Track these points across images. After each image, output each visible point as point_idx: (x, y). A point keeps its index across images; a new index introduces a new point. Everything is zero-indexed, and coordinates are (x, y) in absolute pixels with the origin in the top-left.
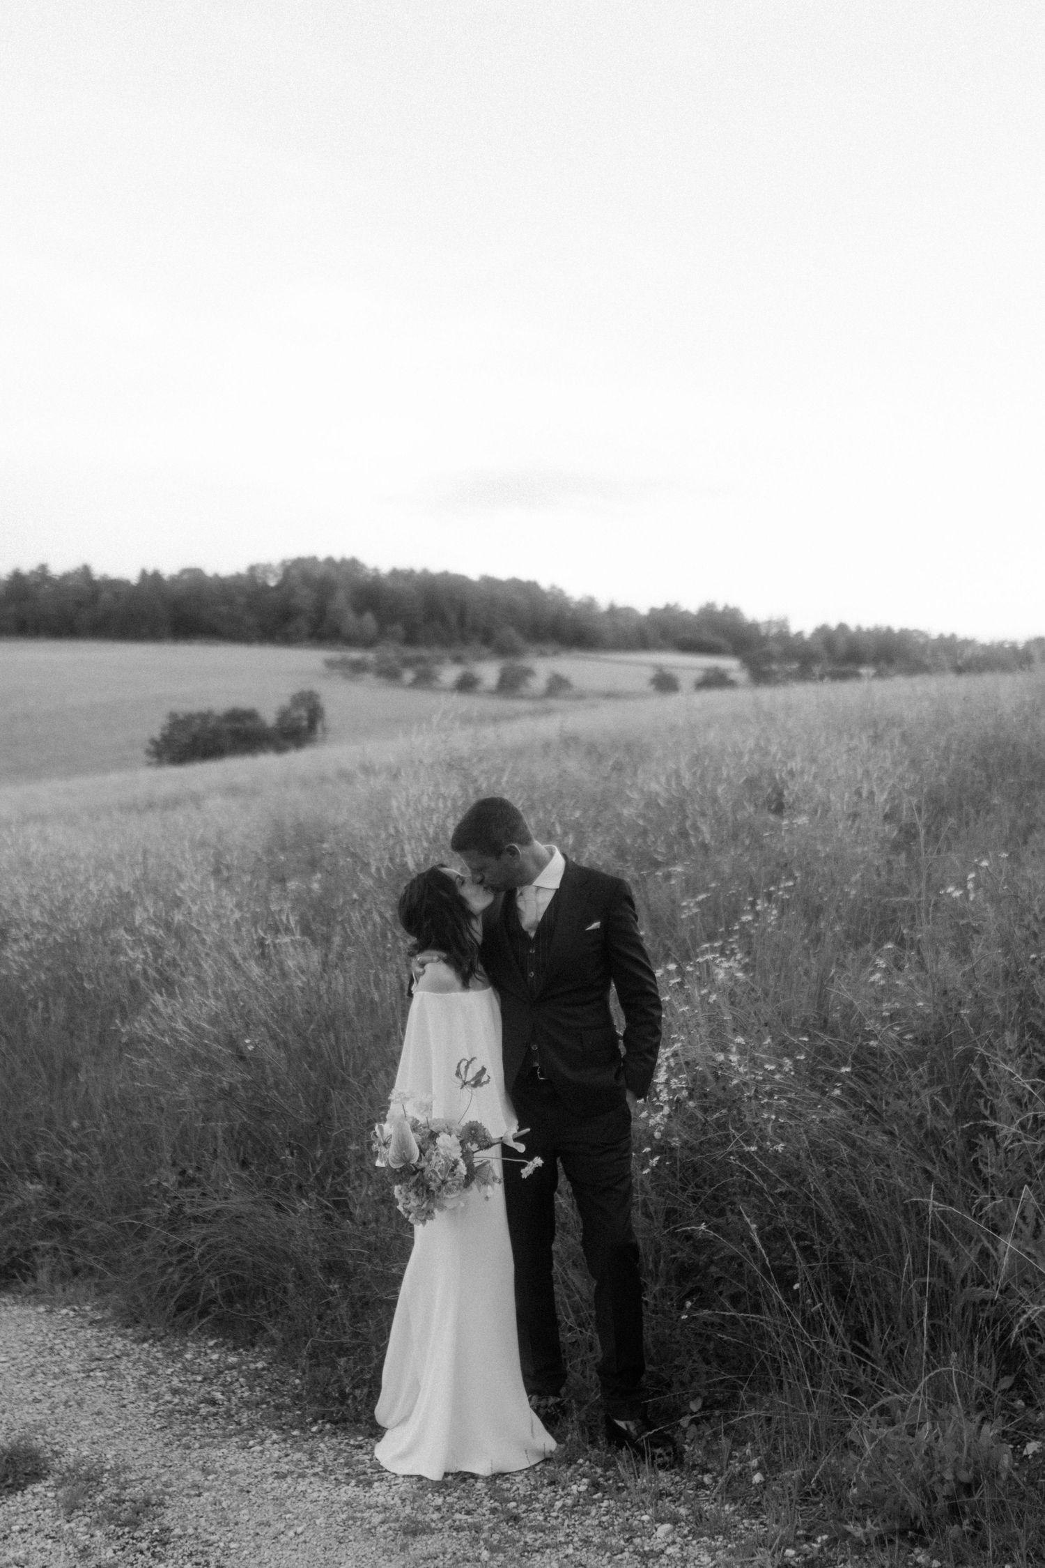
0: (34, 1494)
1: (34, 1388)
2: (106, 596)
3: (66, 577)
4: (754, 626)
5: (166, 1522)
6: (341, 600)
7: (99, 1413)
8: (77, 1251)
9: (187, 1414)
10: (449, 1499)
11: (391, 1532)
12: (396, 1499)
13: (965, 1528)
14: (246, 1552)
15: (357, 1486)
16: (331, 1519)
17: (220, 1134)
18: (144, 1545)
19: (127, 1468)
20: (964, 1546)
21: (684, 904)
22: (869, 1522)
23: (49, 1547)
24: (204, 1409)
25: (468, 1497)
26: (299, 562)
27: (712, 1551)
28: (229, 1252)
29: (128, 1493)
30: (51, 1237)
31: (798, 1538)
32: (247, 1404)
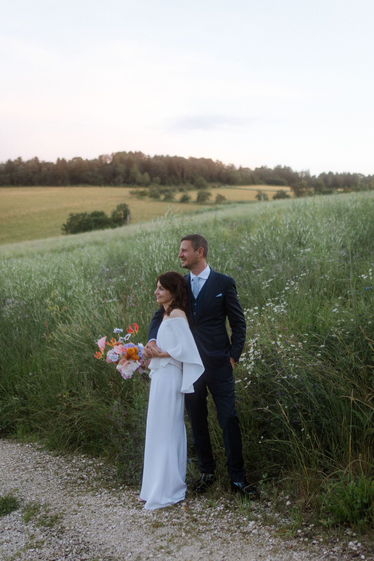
0: (14, 515)
1: (15, 475)
2: (44, 169)
3: (28, 162)
4: (296, 174)
5: (63, 525)
6: (135, 169)
7: (39, 484)
8: (32, 422)
9: (73, 484)
10: (171, 514)
11: (148, 527)
12: (151, 514)
13: (365, 520)
14: (93, 535)
15: (136, 509)
16: (126, 522)
17: (85, 376)
18: (55, 534)
19: (49, 505)
20: (365, 527)
21: (263, 283)
22: (329, 519)
23: (19, 535)
24: (79, 481)
25: (178, 513)
26: (118, 154)
27: (269, 531)
28: (89, 421)
29: (49, 514)
30: (22, 417)
31: (302, 525)
32: (96, 479)
